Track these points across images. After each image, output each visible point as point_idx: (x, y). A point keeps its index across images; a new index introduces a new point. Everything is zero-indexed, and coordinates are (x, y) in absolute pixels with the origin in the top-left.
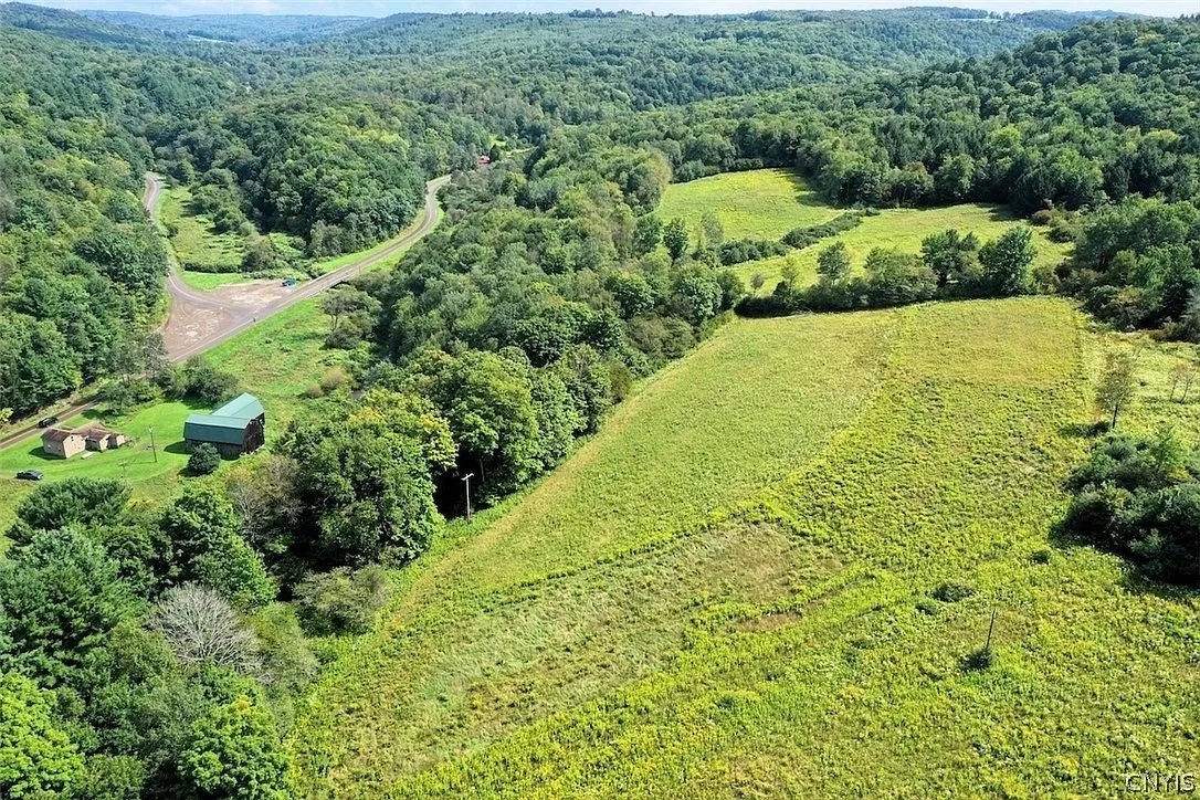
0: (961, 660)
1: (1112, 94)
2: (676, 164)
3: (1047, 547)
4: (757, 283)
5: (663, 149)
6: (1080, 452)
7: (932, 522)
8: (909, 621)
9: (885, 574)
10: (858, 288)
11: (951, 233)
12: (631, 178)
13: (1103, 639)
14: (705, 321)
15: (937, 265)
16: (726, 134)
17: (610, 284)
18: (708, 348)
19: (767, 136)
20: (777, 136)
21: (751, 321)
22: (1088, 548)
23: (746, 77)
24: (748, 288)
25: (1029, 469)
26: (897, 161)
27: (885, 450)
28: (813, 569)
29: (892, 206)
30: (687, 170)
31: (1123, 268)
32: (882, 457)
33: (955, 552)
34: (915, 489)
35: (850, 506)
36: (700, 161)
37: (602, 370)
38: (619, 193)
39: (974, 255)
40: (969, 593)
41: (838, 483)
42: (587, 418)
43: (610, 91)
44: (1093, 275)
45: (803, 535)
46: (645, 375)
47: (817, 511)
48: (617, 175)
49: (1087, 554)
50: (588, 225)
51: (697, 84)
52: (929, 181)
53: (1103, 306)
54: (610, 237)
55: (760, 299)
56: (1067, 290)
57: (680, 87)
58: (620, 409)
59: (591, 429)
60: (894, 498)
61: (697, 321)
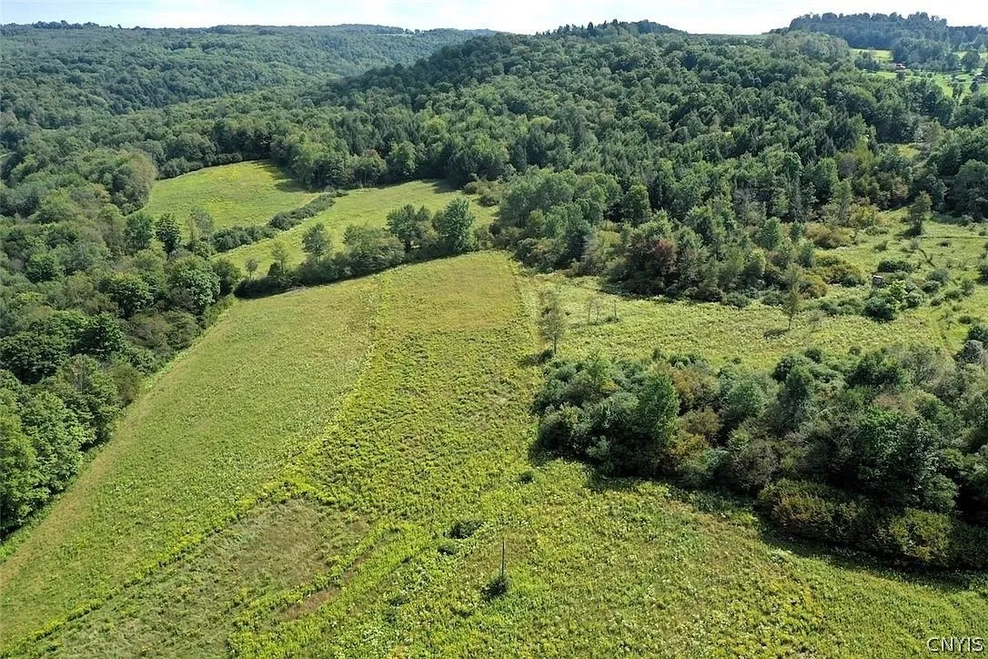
0: (483, 591)
1: (503, 90)
2: (160, 162)
3: (529, 468)
4: (251, 267)
5: (145, 148)
6: (536, 378)
7: (437, 465)
8: (435, 566)
9: (407, 525)
10: (340, 261)
11: (408, 208)
12: (115, 178)
13: (585, 538)
14: (208, 308)
15: (402, 235)
16: (204, 133)
17: (104, 286)
18: (214, 333)
19: (242, 133)
20: (250, 133)
21: (251, 302)
22: (558, 460)
23: (216, 82)
24: (244, 272)
25: (503, 401)
26: (355, 150)
27: (388, 406)
28: (343, 536)
29: (357, 187)
30: (172, 167)
31: (537, 224)
32: (386, 413)
33: (460, 490)
34: (418, 437)
35: (366, 466)
36: (183, 158)
37: (103, 376)
38: (105, 193)
39: (428, 224)
40: (479, 525)
41: (352, 446)
42: (95, 429)
43: (86, 96)
44: (516, 231)
45: (329, 504)
46: (154, 371)
47: (339, 477)
48: (101, 177)
49: (559, 466)
50: (73, 227)
51: (172, 88)
52: (383, 165)
53: (528, 255)
54: (100, 237)
55: (256, 281)
56: (501, 245)
57: (155, 92)
58: (133, 412)
59: (101, 438)
60: (402, 450)
61: (199, 310)
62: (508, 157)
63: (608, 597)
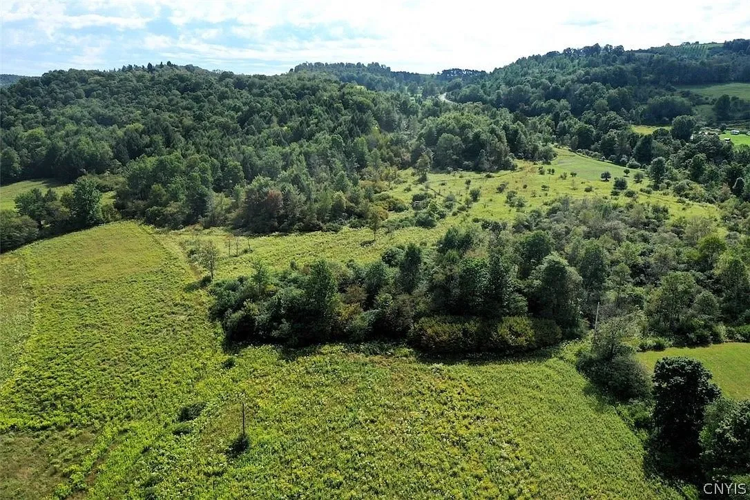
0: (227, 452)
1: (90, 109)
3: (227, 357)
6: (205, 298)
7: (142, 374)
8: (176, 446)
9: (134, 424)
11: (35, 192)
25: (182, 318)
27: (73, 341)
28: (71, 450)
31: (159, 195)
33: (174, 385)
34: (115, 357)
35: (71, 390)
40: (204, 406)
41: (49, 378)
44: (141, 203)
47: (45, 405)
53: (158, 219)
60: (104, 370)
62: (112, 154)
63: (332, 426)
